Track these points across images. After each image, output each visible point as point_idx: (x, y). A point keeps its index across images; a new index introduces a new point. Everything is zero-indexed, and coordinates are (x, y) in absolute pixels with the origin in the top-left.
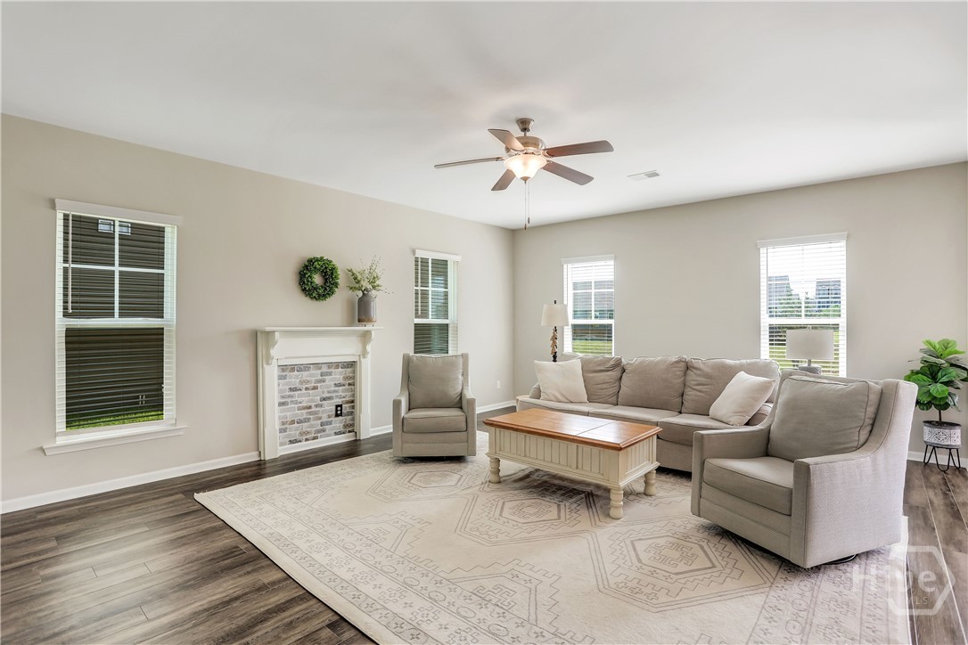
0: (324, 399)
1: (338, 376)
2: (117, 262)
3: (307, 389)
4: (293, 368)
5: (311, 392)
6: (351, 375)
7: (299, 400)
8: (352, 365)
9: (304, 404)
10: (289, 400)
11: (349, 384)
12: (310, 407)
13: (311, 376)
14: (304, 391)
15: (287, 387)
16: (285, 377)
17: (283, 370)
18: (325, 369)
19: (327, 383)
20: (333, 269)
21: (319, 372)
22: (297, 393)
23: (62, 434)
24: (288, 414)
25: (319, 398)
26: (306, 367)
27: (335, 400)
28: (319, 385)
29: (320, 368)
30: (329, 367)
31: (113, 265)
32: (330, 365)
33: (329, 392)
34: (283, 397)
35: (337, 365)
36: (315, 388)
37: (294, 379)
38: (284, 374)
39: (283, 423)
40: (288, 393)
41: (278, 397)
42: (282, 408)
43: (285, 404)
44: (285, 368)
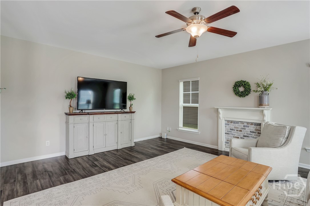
0: (245, 136)
1: (252, 128)
2: (191, 91)
3: (237, 130)
4: (232, 122)
5: (239, 132)
6: (259, 129)
7: (234, 134)
8: (260, 125)
9: (236, 136)
10: (230, 133)
11: (258, 133)
12: (238, 138)
13: (240, 126)
14: (236, 131)
15: (229, 128)
16: (228, 125)
18: (245, 124)
19: (246, 130)
20: (249, 85)
21: (243, 125)
22: (233, 131)
23: (181, 127)
24: (229, 138)
25: (242, 135)
26: (237, 122)
27: (250, 138)
28: (243, 130)
29: (243, 124)
30: (248, 124)
32: (248, 123)
33: (247, 134)
34: (228, 131)
35: (252, 124)
36: (240, 131)
37: (232, 126)
38: (228, 123)
39: (227, 140)
40: (229, 130)
41: (225, 131)
42: (226, 135)
43: (228, 134)
44: (228, 121)
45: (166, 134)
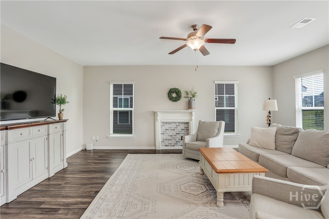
0: (177, 134)
1: (182, 126)
2: (123, 95)
3: (171, 130)
4: (166, 123)
5: (172, 131)
6: (187, 127)
7: (169, 133)
8: (188, 123)
9: (170, 135)
10: (165, 133)
11: (187, 130)
12: (172, 136)
13: (173, 126)
14: (170, 131)
15: (165, 129)
16: (164, 126)
17: (163, 124)
18: (177, 124)
19: (178, 128)
21: (175, 125)
22: (168, 131)
23: (112, 134)
24: (165, 137)
25: (175, 133)
26: (171, 123)
27: (181, 135)
28: (175, 129)
29: (176, 124)
30: (179, 124)
31: (122, 95)
32: (179, 123)
33: (179, 132)
34: (163, 132)
35: (182, 123)
36: (174, 130)
37: (167, 126)
39: (163, 140)
40: (165, 131)
41: (161, 131)
42: (162, 135)
43: (163, 134)
44: (163, 123)
45: (92, 145)
